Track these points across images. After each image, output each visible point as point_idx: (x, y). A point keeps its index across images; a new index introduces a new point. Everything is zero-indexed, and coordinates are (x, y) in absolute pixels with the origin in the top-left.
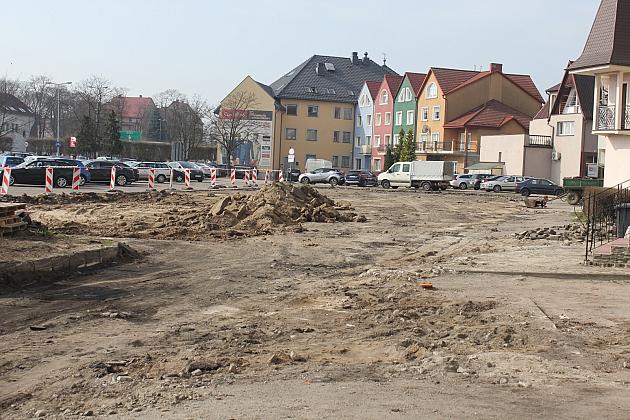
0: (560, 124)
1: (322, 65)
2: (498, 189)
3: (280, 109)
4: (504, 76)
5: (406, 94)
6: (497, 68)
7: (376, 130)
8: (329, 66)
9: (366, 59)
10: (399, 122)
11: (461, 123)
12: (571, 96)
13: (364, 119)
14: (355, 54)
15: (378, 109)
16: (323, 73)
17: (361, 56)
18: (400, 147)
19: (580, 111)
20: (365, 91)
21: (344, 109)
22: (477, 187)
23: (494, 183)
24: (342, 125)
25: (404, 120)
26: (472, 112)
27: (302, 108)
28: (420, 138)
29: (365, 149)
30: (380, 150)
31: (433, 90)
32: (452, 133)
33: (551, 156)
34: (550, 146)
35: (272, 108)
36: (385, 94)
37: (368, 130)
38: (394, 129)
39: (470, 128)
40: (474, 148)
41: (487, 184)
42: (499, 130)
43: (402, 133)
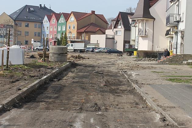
0: (117, 31)
1: (29, 9)
2: (100, 52)
3: (16, 24)
4: (96, 15)
5: (62, 20)
6: (93, 12)
7: (50, 32)
8: (32, 9)
9: (45, 7)
10: (59, 29)
11: (83, 30)
12: (120, 23)
13: (46, 28)
14: (41, 5)
15: (51, 25)
16: (30, 12)
17: (43, 6)
18: (62, 38)
19: (123, 27)
20: (46, 18)
21: (38, 24)
22: (93, 51)
23: (99, 50)
24: (37, 30)
25: (61, 29)
28: (68, 35)
30: (52, 39)
31: (72, 18)
32: (79, 34)
33: (114, 42)
34: (113, 38)
35: (13, 24)
36: (54, 20)
37: (47, 32)
38: (58, 32)
39: (86, 32)
40: (87, 39)
41: (97, 50)
42: (94, 33)
43: (62, 34)
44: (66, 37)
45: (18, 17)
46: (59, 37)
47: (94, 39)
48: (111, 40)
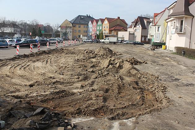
0: (136, 29)
1: (81, 17)
3: (73, 26)
5: (100, 23)
6: (119, 18)
7: (93, 30)
8: (82, 17)
10: (98, 29)
11: (113, 29)
12: (138, 24)
13: (90, 28)
15: (93, 26)
16: (81, 19)
17: (88, 15)
18: (100, 34)
19: (141, 26)
20: (90, 22)
21: (86, 26)
24: (85, 29)
25: (99, 28)
26: (114, 27)
27: (77, 26)
28: (104, 32)
29: (90, 34)
30: (94, 34)
31: (106, 22)
32: (110, 31)
33: (134, 36)
34: (134, 34)
36: (95, 23)
37: (91, 30)
38: (97, 30)
39: (115, 30)
40: (115, 34)
41: (125, 42)
42: (120, 30)
43: (100, 31)
44: (102, 33)
45: (75, 22)
46: (98, 33)
47: (121, 34)
48: (132, 35)
